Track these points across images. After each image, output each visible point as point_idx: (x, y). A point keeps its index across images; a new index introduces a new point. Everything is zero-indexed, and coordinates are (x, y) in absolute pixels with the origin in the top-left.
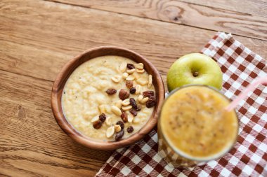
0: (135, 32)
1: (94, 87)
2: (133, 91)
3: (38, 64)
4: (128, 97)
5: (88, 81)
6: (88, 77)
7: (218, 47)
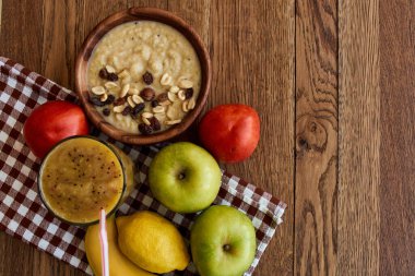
0: (267, 89)
1: (151, 56)
2: (154, 104)
4: (145, 100)
5: (157, 47)
6: (162, 45)
7: (258, 206)
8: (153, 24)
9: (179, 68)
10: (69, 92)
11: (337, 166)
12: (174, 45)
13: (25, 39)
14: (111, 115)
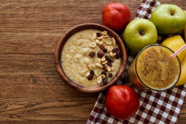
1: (80, 54)
2: (105, 51)
3: (33, 44)
4: (103, 56)
5: (75, 51)
6: (74, 48)
7: (147, 8)
8: (63, 53)
9: (86, 40)
12: (74, 42)
14: (112, 73)
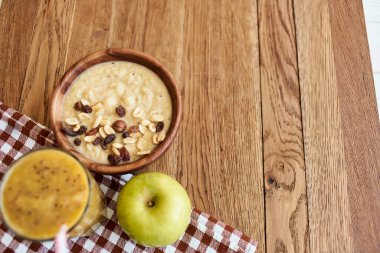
1: (125, 92)
2: (124, 136)
3: (163, 31)
5: (132, 84)
6: (136, 83)
7: (229, 243)
8: (129, 65)
9: (151, 104)
10: (43, 127)
11: (307, 204)
12: (147, 83)
13: (8, 80)
14: (82, 144)
